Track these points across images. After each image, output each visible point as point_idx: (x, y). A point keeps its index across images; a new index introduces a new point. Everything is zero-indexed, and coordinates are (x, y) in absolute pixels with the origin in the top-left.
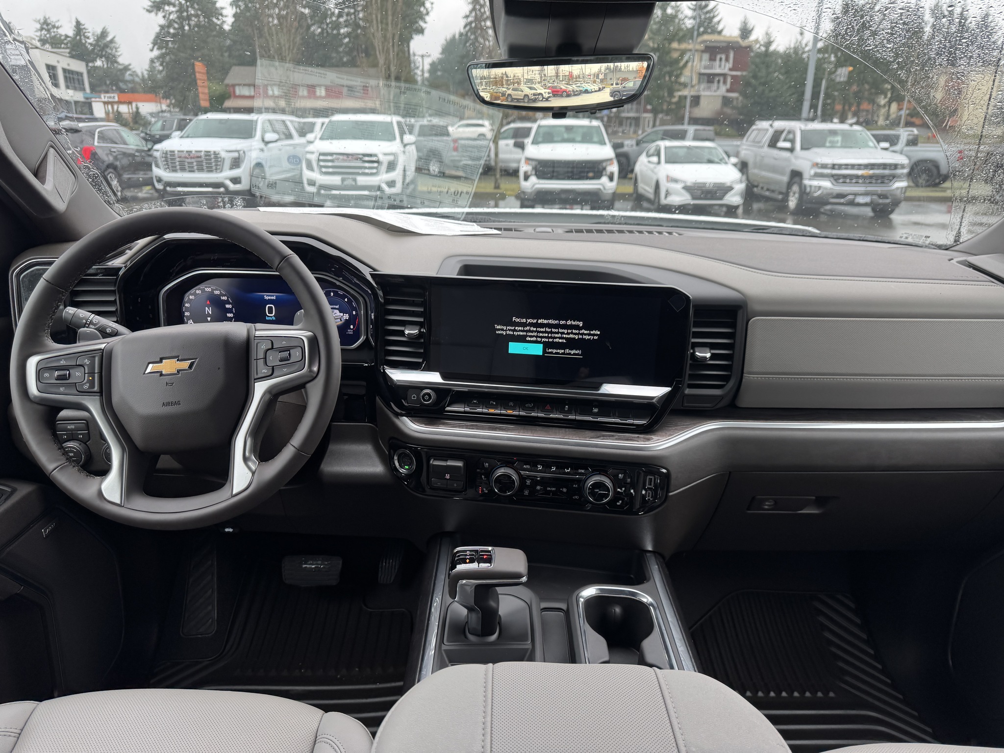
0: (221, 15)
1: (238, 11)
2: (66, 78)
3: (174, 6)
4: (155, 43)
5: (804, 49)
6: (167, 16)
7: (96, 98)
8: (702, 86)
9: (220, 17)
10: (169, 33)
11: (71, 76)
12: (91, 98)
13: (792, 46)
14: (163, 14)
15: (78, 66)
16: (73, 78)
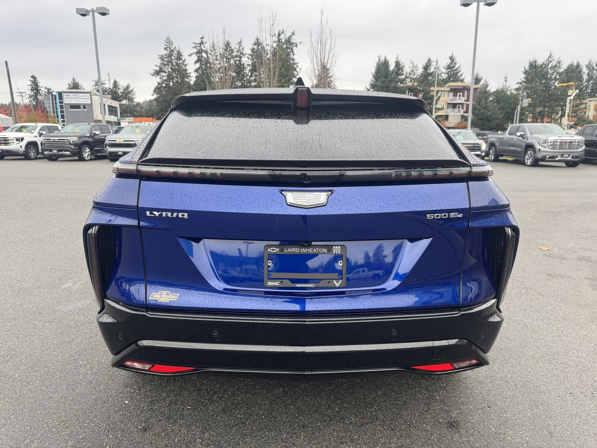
0: (190, 76)
1: (198, 75)
2: (109, 110)
3: (166, 73)
4: (155, 91)
5: (508, 89)
6: (162, 78)
7: (122, 120)
8: (449, 110)
9: (189, 78)
10: (162, 86)
11: (112, 109)
12: (120, 120)
13: (501, 87)
14: (160, 77)
15: (116, 104)
16: (113, 110)
